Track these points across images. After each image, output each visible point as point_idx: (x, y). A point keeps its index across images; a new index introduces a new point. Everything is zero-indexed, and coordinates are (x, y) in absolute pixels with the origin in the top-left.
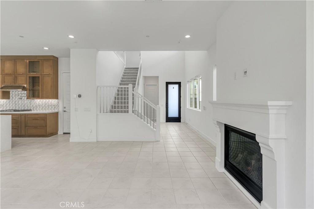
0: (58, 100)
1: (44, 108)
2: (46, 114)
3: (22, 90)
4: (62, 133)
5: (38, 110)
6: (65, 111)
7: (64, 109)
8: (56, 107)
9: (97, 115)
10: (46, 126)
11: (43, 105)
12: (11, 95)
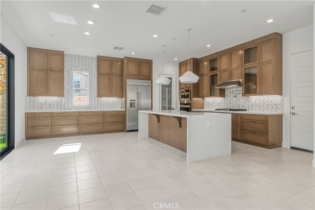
0: (281, 96)
1: (261, 108)
2: (267, 116)
3: (238, 86)
4: (289, 148)
5: (254, 110)
6: (293, 114)
7: (293, 111)
8: (279, 107)
10: (267, 133)
11: (261, 104)
12: (226, 92)
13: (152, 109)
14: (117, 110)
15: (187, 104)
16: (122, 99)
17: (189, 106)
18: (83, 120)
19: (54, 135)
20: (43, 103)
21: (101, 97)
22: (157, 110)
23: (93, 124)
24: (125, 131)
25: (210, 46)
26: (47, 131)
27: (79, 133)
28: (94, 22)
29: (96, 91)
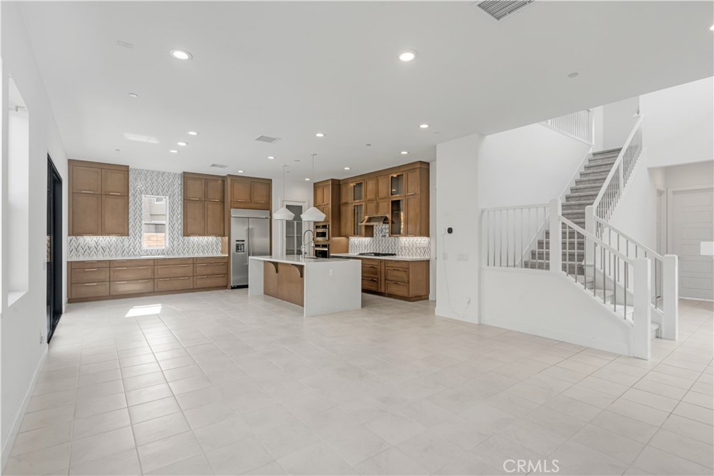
0: (429, 238)
2: (408, 263)
3: (384, 223)
8: (427, 251)
9: (480, 269)
10: (409, 282)
11: (410, 247)
12: (375, 230)
13: (271, 254)
14: (215, 255)
15: (324, 246)
16: (223, 238)
17: (327, 249)
18: (161, 271)
19: (113, 296)
20: (93, 246)
21: (188, 235)
22: (279, 255)
23: (177, 278)
24: (229, 287)
25: (348, 168)
26: (102, 289)
27: (154, 292)
28: (187, 143)
29: (181, 227)
